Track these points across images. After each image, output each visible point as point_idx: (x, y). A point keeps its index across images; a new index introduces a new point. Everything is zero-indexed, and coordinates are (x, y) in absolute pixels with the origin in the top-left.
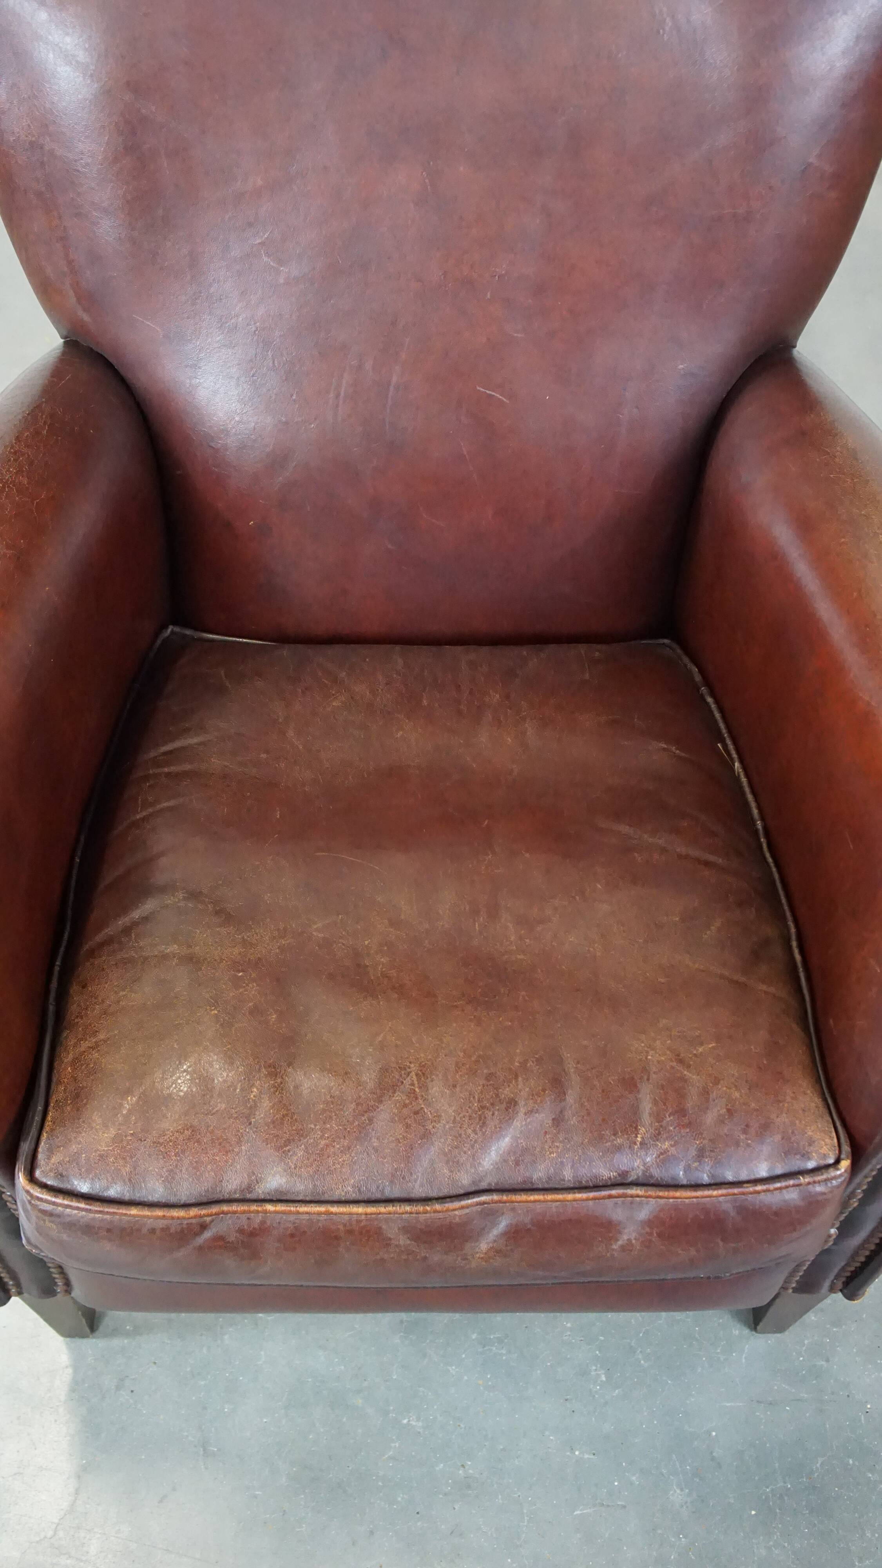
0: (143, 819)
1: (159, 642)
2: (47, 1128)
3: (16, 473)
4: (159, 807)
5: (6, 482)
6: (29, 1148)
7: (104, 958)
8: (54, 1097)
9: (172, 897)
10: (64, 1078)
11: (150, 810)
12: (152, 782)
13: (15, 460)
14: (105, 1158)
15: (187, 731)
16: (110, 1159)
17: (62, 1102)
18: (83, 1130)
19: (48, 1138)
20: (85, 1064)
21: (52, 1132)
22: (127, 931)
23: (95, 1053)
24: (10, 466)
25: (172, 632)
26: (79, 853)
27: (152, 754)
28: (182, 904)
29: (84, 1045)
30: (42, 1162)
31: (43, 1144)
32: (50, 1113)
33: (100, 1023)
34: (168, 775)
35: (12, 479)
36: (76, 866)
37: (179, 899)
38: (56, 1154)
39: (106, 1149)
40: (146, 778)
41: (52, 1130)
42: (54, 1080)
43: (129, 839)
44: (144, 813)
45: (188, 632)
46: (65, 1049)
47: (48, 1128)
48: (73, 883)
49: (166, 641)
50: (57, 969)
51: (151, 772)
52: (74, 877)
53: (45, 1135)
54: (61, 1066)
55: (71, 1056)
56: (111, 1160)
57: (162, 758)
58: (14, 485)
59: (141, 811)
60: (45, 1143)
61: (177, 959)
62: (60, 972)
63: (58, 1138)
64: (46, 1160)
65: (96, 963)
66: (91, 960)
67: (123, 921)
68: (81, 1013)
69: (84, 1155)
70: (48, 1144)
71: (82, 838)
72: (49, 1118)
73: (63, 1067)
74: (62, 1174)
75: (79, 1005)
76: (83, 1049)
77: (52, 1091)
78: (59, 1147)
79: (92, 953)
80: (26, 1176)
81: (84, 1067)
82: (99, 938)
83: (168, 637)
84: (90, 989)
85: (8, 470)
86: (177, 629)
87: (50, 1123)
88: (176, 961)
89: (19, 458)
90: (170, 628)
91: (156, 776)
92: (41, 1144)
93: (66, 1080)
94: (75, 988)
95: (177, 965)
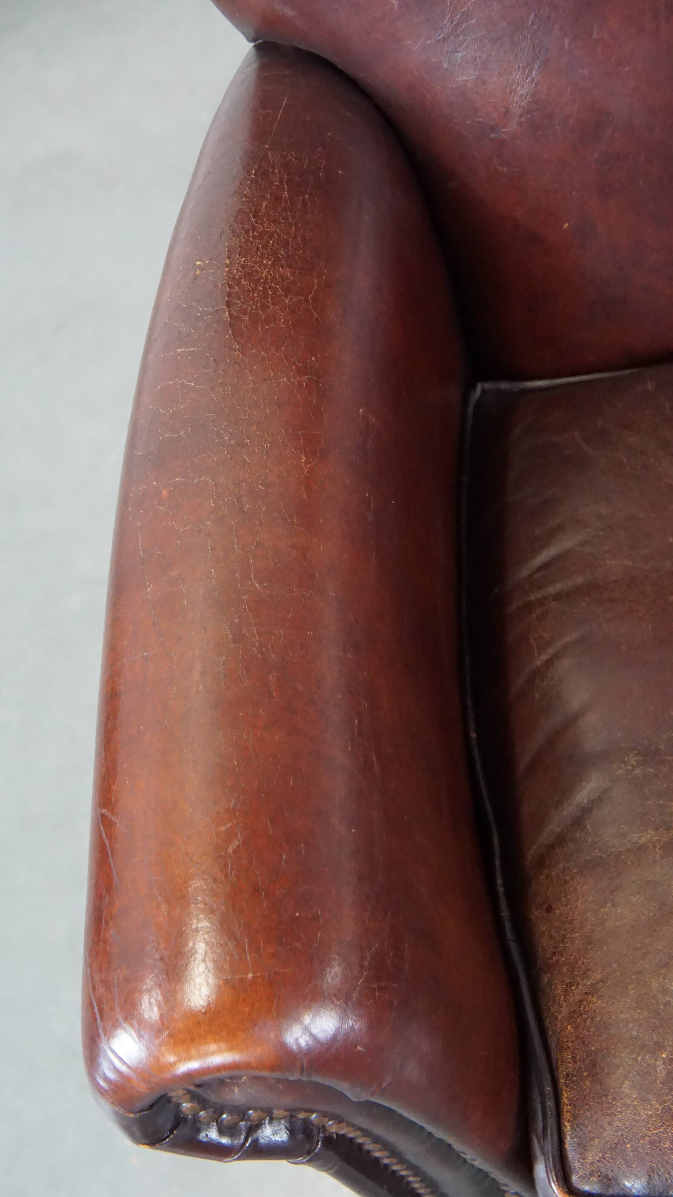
0: (548, 664)
1: (471, 409)
2: (566, 1116)
3: (273, 265)
4: (559, 644)
5: (266, 282)
6: (552, 1148)
7: (561, 866)
8: (560, 1069)
9: (623, 765)
10: (567, 1042)
11: (551, 651)
12: (538, 611)
13: (265, 247)
14: (659, 1145)
15: (560, 528)
16: (664, 1144)
17: (576, 1076)
18: (616, 1110)
19: (573, 1128)
20: (589, 1017)
21: (575, 1119)
22: (578, 822)
23: (597, 1000)
24: (262, 258)
25: (484, 392)
26: (472, 726)
27: (525, 572)
28: (638, 771)
29: (577, 993)
30: (577, 1164)
31: (568, 1137)
32: (564, 1093)
33: (588, 957)
34: (557, 597)
35: (270, 275)
36: (474, 743)
37: (632, 766)
38: (592, 1150)
39: (655, 1132)
40: (530, 606)
41: (575, 1117)
42: (553, 1046)
43: (537, 696)
44: (544, 657)
45: (504, 386)
46: (554, 1001)
47: (568, 1114)
48: (478, 765)
49: (479, 404)
50: (501, 889)
51: (532, 597)
52: (477, 759)
53: (567, 1127)
54: (555, 1025)
55: (565, 1010)
56: (667, 1146)
57: (539, 575)
58: (277, 284)
59: (539, 655)
60: (571, 1137)
61: (659, 849)
62: (506, 893)
63: (587, 1127)
64: (581, 1160)
65: (553, 874)
66: (545, 872)
67: (568, 810)
68: (558, 947)
69: (629, 1146)
70: (576, 1136)
71: (469, 702)
72: (565, 1101)
73: (559, 1025)
74: (608, 1176)
75: (551, 937)
76: (578, 997)
77: (554, 1061)
78: (592, 1139)
79: (541, 862)
80: (563, 1188)
81: (588, 1022)
82: (544, 837)
83: (479, 400)
84: (558, 912)
85: (262, 265)
86: (488, 386)
87: (569, 1108)
88: (658, 852)
89: (269, 241)
90: (479, 387)
91: (542, 602)
92: (566, 1138)
93: (570, 1044)
94: (536, 914)
95: (662, 857)
